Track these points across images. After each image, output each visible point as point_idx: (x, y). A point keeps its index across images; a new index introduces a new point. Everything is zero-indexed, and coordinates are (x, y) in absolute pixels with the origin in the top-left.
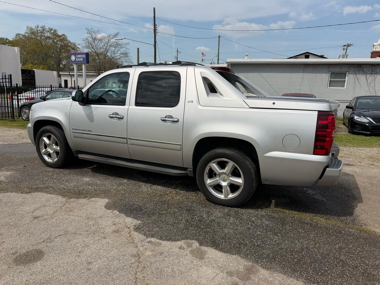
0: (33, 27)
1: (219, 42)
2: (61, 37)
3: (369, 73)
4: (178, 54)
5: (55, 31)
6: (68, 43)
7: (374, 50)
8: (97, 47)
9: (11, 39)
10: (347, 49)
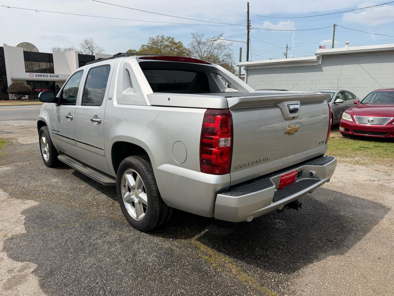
0: (155, 38)
1: (334, 32)
2: (177, 45)
4: (287, 50)
5: (173, 39)
6: (183, 49)
8: (201, 50)
9: (138, 51)
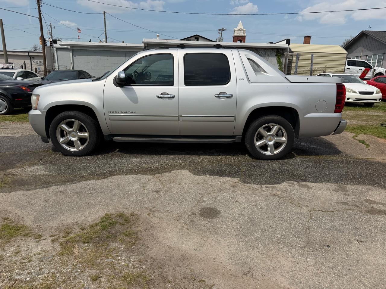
1: (105, 19)
3: (263, 55)
4: (51, 29)
7: (235, 34)
10: (222, 33)
